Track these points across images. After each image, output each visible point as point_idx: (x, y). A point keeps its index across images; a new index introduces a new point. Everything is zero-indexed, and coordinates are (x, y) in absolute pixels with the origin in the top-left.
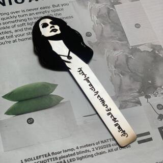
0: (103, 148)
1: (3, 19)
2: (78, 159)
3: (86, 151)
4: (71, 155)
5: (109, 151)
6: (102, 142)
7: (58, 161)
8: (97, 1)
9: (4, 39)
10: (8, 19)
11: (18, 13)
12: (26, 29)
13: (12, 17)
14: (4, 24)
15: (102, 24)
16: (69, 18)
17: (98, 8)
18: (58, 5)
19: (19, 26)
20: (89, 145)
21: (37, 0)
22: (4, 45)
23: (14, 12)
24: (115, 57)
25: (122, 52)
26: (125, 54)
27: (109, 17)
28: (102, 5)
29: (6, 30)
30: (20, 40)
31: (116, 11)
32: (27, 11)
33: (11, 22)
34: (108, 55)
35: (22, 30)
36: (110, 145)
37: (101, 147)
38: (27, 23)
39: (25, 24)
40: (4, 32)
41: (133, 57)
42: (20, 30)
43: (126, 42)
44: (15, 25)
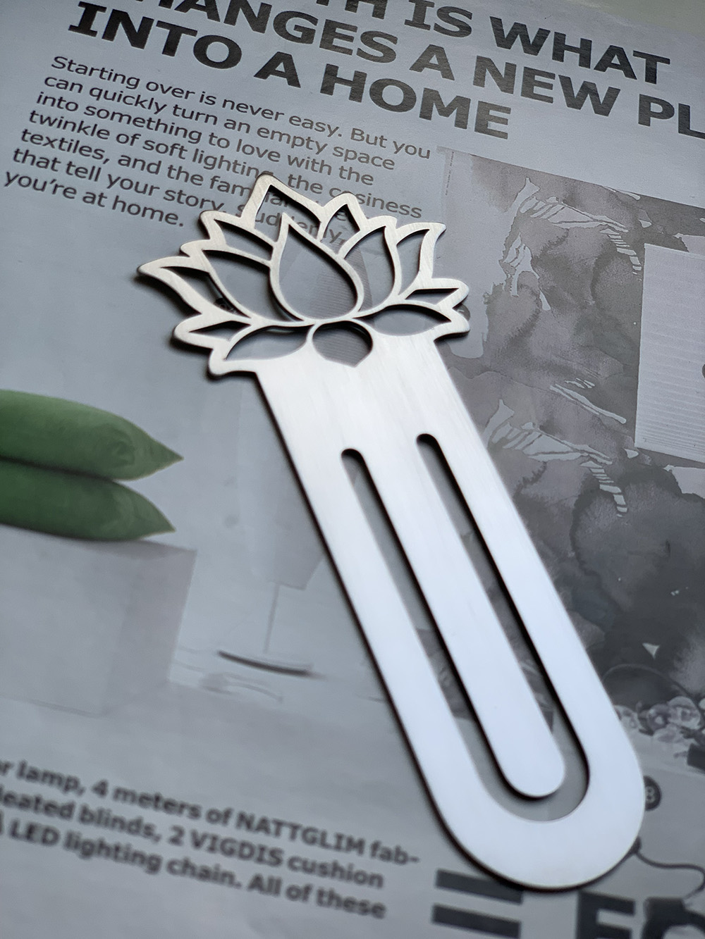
0: (230, 853)
1: (100, 94)
2: (73, 842)
3: (136, 827)
4: (50, 808)
5: (257, 883)
6: (245, 821)
8: (573, 194)
9: (53, 167)
10: (119, 100)
11: (181, 97)
12: (174, 173)
13: (143, 103)
14: (93, 113)
15: (543, 297)
16: (400, 212)
17: (559, 223)
18: (379, 140)
19: (152, 148)
20: (169, 806)
21: (294, 81)
22: (40, 192)
23: (165, 89)
24: (535, 460)
25: (579, 454)
26: (589, 468)
27: (595, 281)
28: (588, 221)
29: (85, 139)
30: (120, 205)
31: (640, 269)
32: (224, 106)
33: (127, 118)
34: (503, 438)
35: (153, 168)
36: (275, 857)
37: (225, 841)
38: (197, 150)
39: (182, 149)
40: (70, 142)
41: (620, 499)
42: (146, 166)
43: (624, 421)
44: (134, 137)
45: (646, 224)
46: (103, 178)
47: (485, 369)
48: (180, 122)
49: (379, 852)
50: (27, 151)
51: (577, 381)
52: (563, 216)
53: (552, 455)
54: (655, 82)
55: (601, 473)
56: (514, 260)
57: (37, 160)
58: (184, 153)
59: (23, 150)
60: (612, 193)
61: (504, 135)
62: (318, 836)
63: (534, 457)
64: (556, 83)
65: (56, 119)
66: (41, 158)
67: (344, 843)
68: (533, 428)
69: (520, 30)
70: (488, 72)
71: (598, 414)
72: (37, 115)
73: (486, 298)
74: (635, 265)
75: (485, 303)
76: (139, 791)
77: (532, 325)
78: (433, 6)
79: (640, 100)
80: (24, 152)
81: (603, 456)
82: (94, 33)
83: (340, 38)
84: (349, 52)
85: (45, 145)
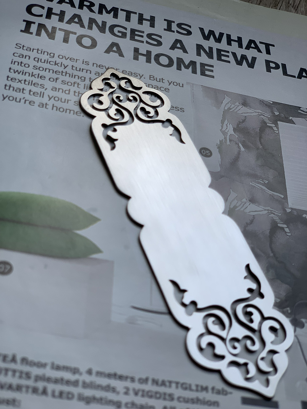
0: (151, 397)
1: (38, 60)
2: (81, 398)
3: (108, 388)
4: (68, 383)
6: (155, 382)
7: (31, 383)
8: (245, 102)
9: (23, 92)
10: (47, 63)
11: (74, 62)
12: (77, 94)
13: (58, 64)
14: (37, 69)
15: (240, 145)
16: (175, 110)
17: (242, 113)
18: (161, 80)
19: (65, 84)
20: (121, 378)
21: (121, 55)
22: (18, 103)
23: (67, 58)
24: (250, 215)
25: (267, 212)
26: (272, 217)
27: (260, 138)
28: (253, 113)
29: (35, 80)
30: (55, 108)
31: (278, 132)
32: (93, 66)
33: (52, 71)
34: (234, 206)
35: (67, 92)
36: (171, 397)
37: (148, 392)
38: (85, 84)
39: (78, 84)
40: (29, 81)
41: (287, 230)
42: (64, 91)
43: (283, 197)
44: (57, 79)
45: (277, 113)
46: (46, 96)
47: (222, 177)
48: (76, 73)
49: (215, 391)
50: (10, 85)
51: (261, 180)
52: (243, 111)
53: (256, 212)
54: (270, 55)
55: (277, 219)
56: (226, 130)
57: (15, 89)
58: (79, 86)
59: (8, 84)
60: (261, 101)
61: (213, 77)
62: (188, 386)
63: (249, 213)
64: (230, 55)
65: (21, 72)
66: (17, 88)
67: (199, 388)
68: (246, 201)
69: (211, 33)
70: (201, 51)
71: (271, 194)
72: (12, 69)
73: (217, 146)
74: (275, 131)
75: (217, 148)
76: (107, 371)
77: (238, 157)
78: (174, 23)
79: (265, 62)
80: (9, 85)
81: (277, 212)
82: (32, 33)
83: (137, 36)
84: (143, 42)
85: (18, 82)
